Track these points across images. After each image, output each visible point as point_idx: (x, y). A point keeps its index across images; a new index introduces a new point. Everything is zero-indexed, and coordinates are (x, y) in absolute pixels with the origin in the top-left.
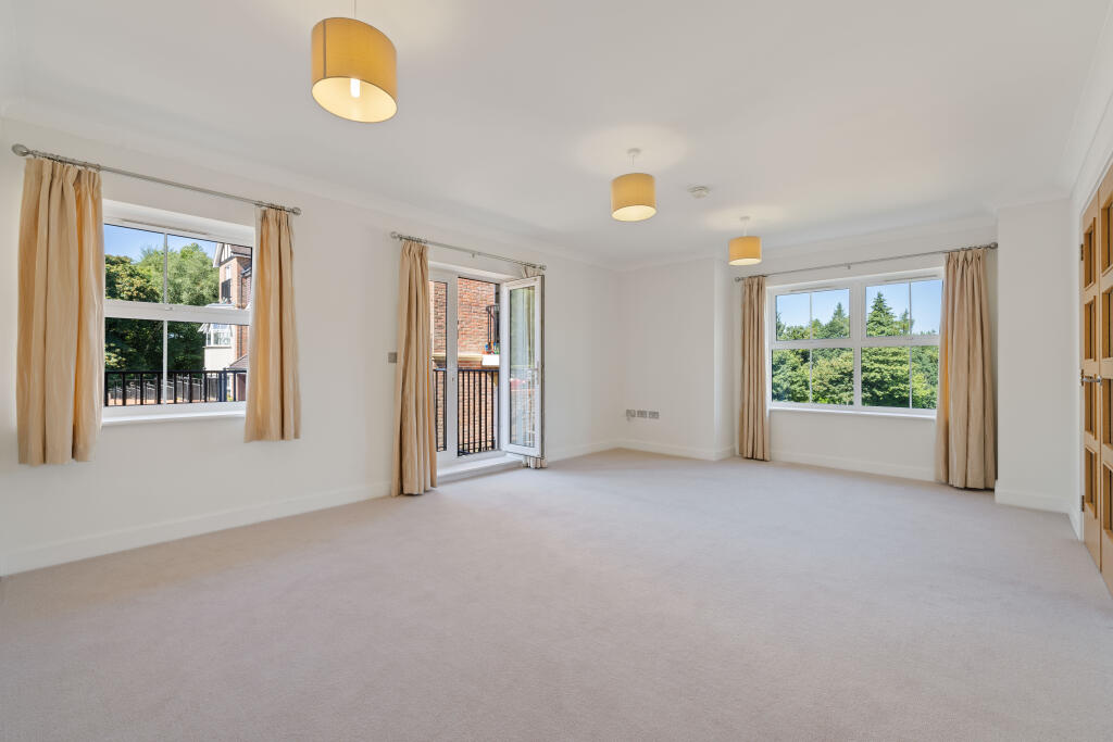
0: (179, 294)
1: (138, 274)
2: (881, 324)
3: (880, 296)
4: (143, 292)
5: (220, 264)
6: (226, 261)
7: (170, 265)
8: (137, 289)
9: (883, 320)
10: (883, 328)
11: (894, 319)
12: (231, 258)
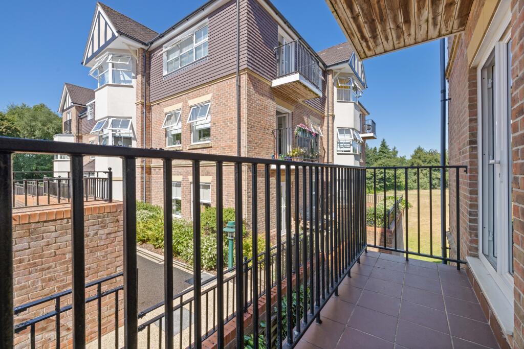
0: (34, 131)
1: (6, 119)
2: (385, 153)
3: (384, 140)
4: (9, 129)
5: (63, 111)
6: (67, 109)
7: (27, 114)
8: (5, 128)
9: (385, 151)
10: (385, 155)
11: (390, 151)
12: (71, 107)
